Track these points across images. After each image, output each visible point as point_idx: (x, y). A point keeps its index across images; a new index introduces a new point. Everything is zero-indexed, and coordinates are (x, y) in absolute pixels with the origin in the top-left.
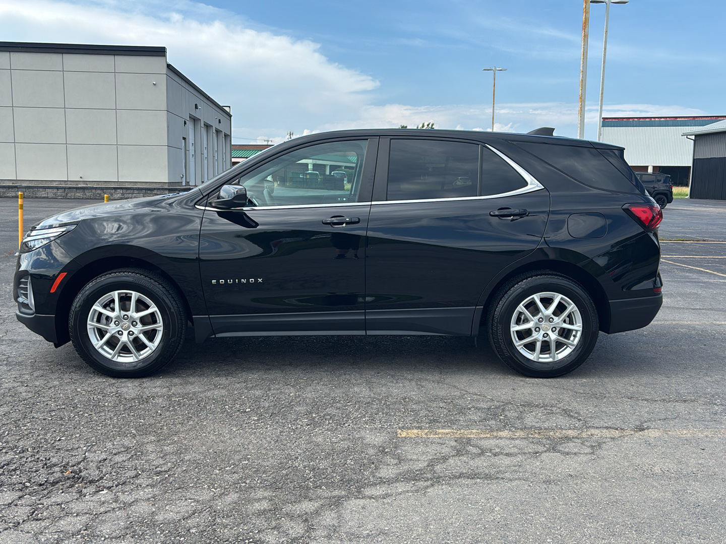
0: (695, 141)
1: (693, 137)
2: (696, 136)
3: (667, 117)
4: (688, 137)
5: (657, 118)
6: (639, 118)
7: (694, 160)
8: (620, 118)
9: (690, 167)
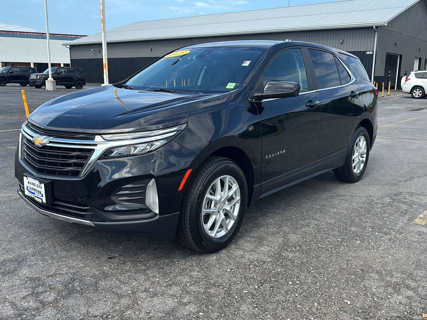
0: (70, 48)
1: (69, 47)
2: (70, 46)
3: (37, 33)
4: (66, 46)
5: (31, 33)
6: (20, 32)
7: (71, 60)
8: (8, 31)
9: (70, 64)
